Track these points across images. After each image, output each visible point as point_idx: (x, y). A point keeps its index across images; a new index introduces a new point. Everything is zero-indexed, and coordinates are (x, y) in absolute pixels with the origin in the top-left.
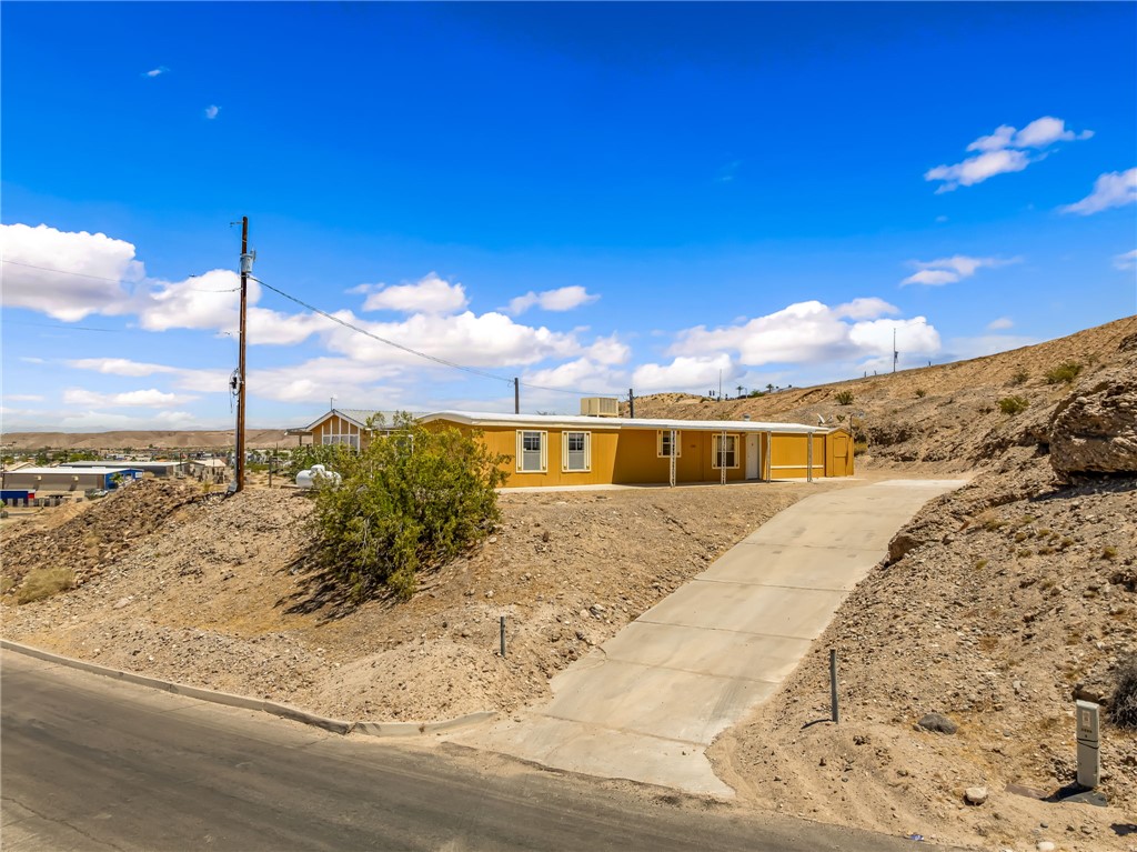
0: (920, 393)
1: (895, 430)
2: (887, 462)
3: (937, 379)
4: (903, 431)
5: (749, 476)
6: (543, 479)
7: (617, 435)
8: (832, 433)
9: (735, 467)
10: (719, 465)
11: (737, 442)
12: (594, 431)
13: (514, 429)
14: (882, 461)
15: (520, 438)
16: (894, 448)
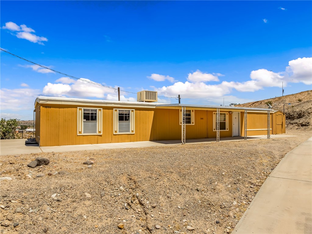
0: (300, 100)
1: (296, 113)
2: (294, 127)
3: (305, 95)
4: (300, 113)
5: (234, 134)
6: (99, 139)
7: (153, 112)
8: (275, 113)
9: (226, 130)
10: (216, 130)
11: (227, 117)
12: (137, 109)
13: (76, 107)
14: (291, 126)
15: (80, 113)
16: (296, 121)
